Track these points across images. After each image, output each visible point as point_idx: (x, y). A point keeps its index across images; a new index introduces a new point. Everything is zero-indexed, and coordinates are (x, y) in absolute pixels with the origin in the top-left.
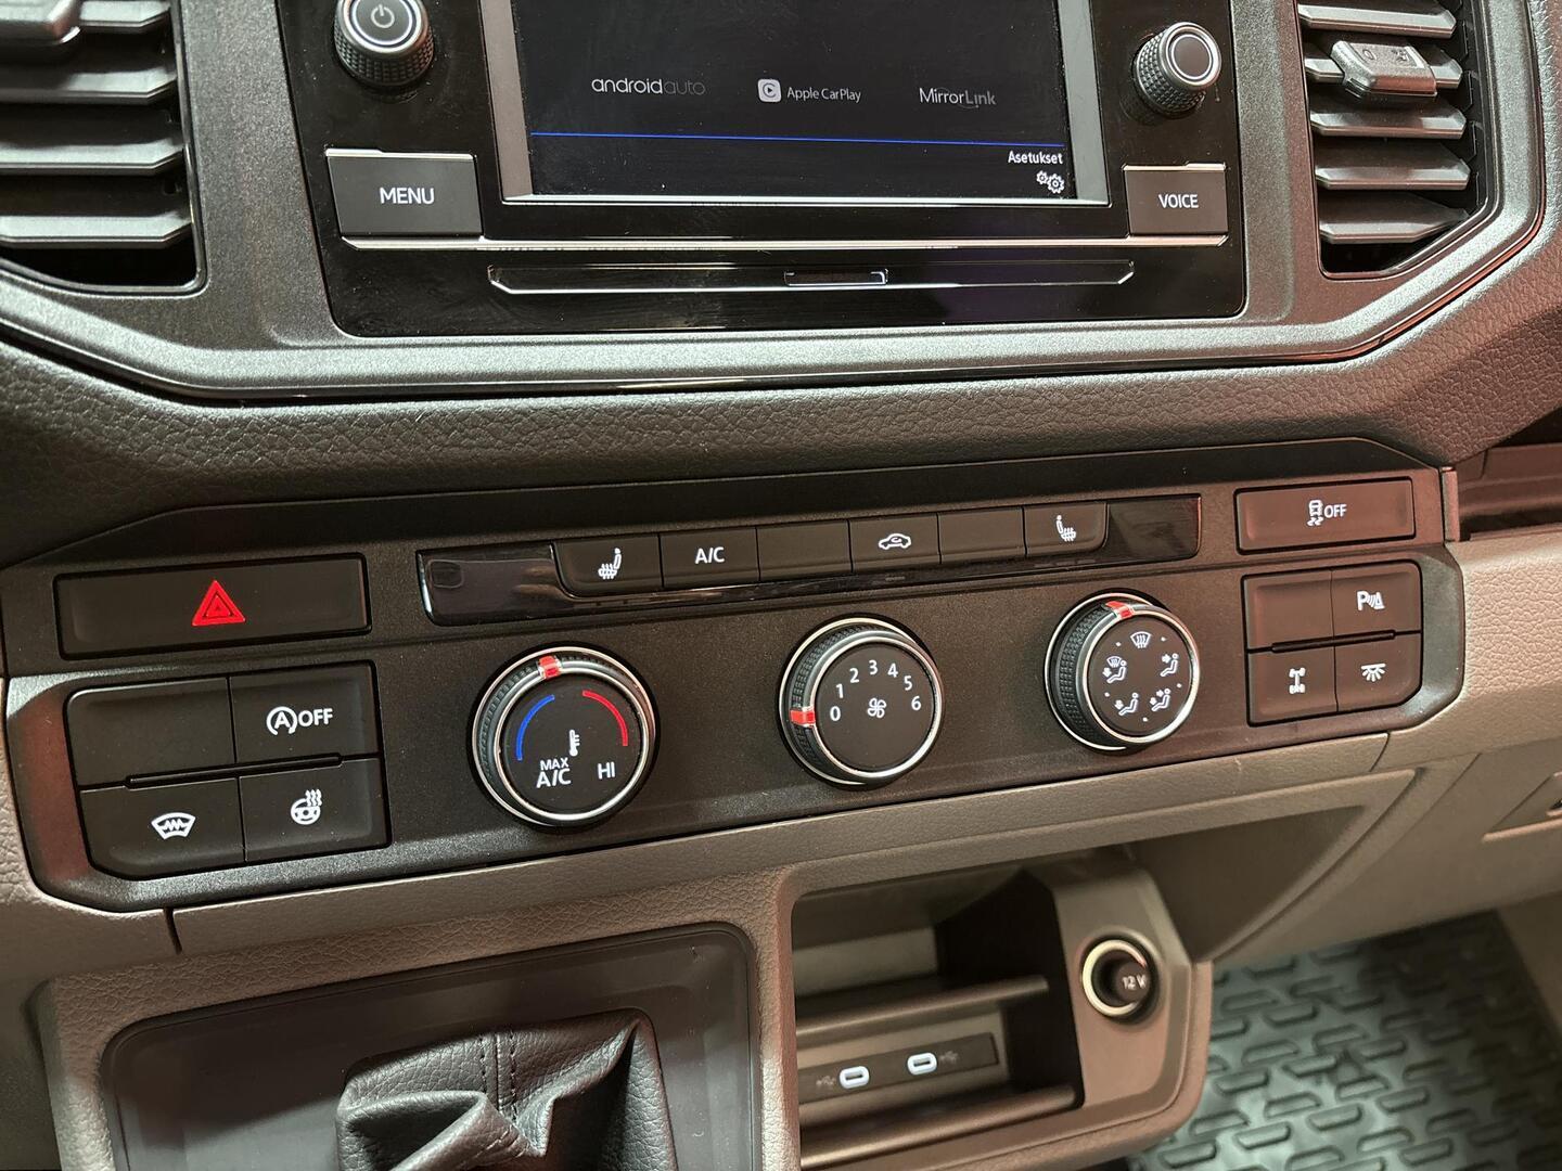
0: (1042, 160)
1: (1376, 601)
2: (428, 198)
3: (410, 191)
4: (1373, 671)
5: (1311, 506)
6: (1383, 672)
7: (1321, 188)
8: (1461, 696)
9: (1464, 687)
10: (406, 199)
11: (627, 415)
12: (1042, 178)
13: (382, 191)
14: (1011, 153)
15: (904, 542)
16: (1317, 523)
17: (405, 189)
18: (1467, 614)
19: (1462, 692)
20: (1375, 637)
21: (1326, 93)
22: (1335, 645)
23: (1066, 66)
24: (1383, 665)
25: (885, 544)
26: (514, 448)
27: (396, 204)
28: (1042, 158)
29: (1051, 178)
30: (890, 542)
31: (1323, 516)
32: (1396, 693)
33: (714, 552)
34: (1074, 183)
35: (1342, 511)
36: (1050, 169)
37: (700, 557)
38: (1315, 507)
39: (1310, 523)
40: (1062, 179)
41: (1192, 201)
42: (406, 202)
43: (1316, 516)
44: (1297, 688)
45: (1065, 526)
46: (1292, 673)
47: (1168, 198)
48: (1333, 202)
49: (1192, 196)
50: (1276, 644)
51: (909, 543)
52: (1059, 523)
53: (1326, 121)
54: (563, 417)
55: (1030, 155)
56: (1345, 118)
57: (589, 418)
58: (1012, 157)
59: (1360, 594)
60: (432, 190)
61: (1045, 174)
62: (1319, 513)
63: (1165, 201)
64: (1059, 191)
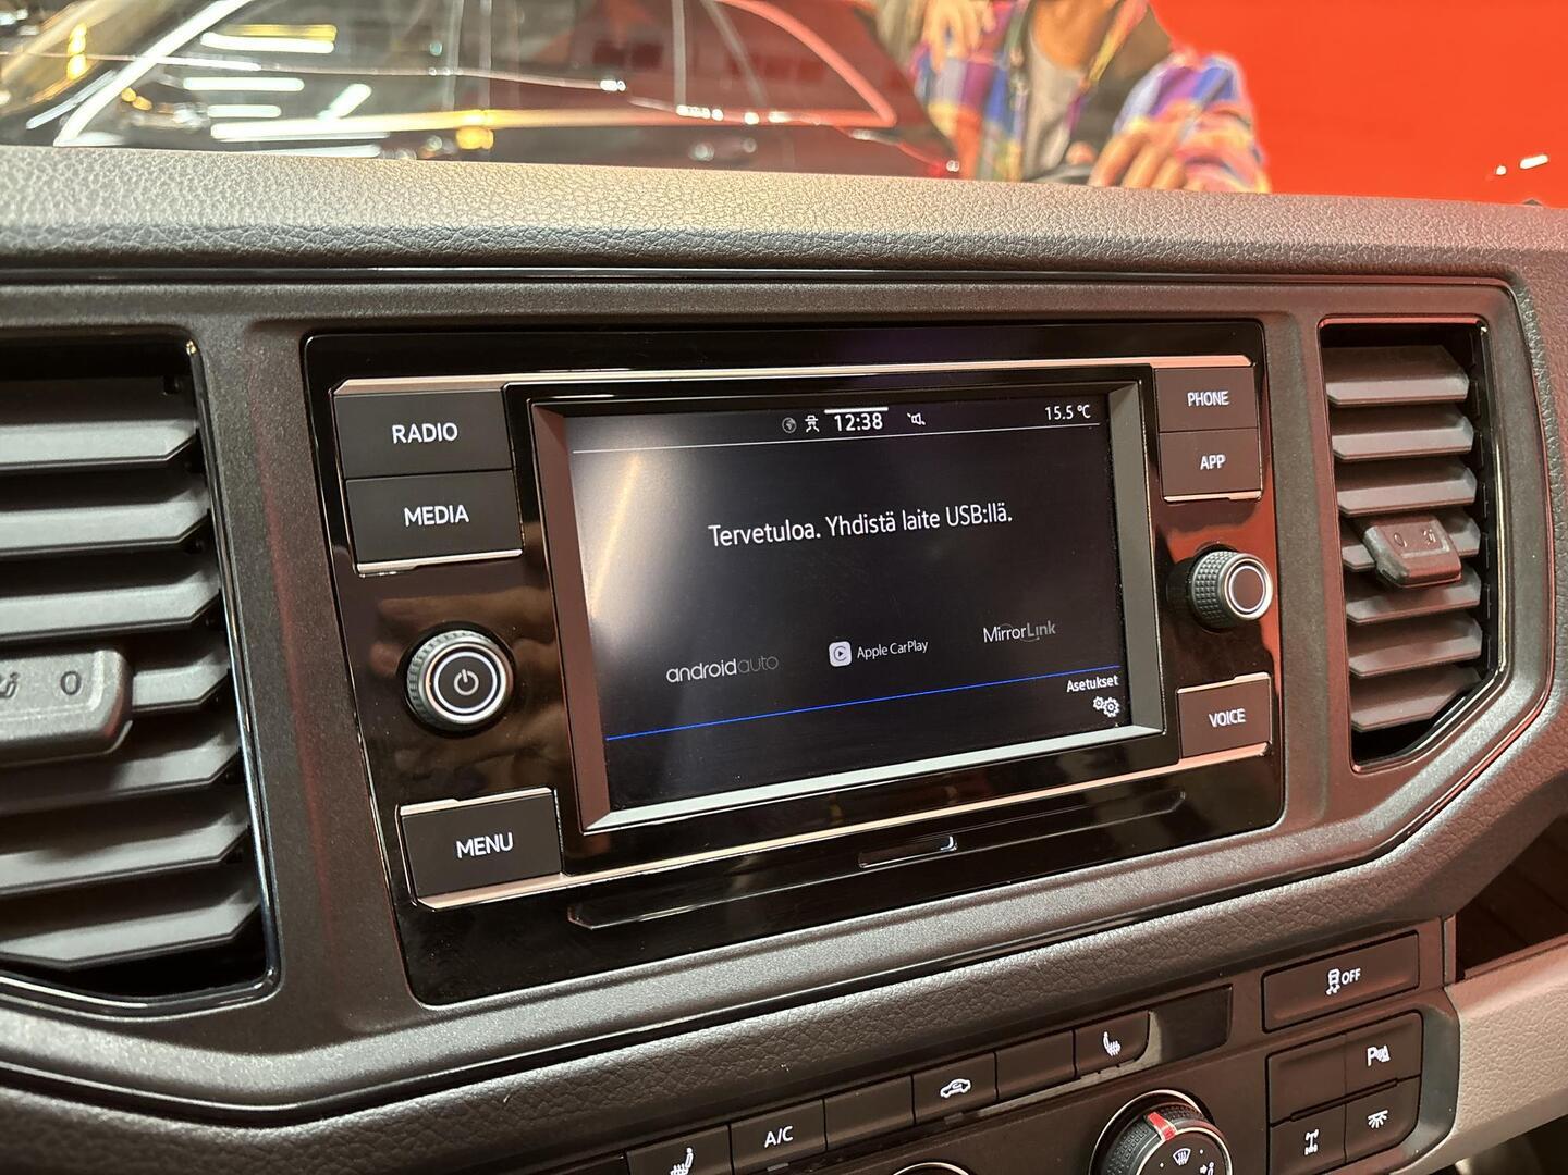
0: (1099, 685)
1: (1383, 1055)
2: (506, 844)
3: (488, 839)
4: (1377, 1119)
5: (1330, 977)
6: (1385, 1118)
7: (1353, 677)
8: (1451, 1134)
9: (1455, 1125)
10: (484, 849)
11: (712, 1053)
12: (1099, 703)
13: (459, 844)
14: (1070, 682)
15: (964, 1086)
16: (1335, 991)
17: (482, 839)
18: (1461, 1059)
19: (1453, 1129)
20: (1381, 1087)
21: (1364, 582)
22: (1345, 1103)
23: (1124, 586)
24: (1386, 1112)
25: (946, 1092)
26: (601, 1107)
27: (475, 856)
28: (1099, 683)
29: (1107, 702)
30: (951, 1089)
31: (1341, 983)
32: (1395, 1134)
33: (782, 1133)
34: (1129, 706)
35: (1358, 975)
36: (1104, 693)
37: (770, 1139)
38: (1334, 976)
39: (1329, 992)
40: (1117, 714)
41: (1239, 716)
42: (484, 853)
43: (1334, 986)
44: (1312, 1149)
45: (1110, 1041)
46: (1308, 1136)
47: (1218, 716)
48: (1364, 689)
49: (1239, 710)
50: (1293, 1114)
51: (969, 1087)
52: (1106, 1039)
53: (1361, 612)
54: (650, 1068)
55: (1087, 681)
56: (1376, 607)
57: (675, 1063)
58: (1071, 687)
59: (1369, 1050)
60: (510, 835)
61: (1101, 699)
62: (1336, 981)
63: (1215, 720)
64: (1114, 715)
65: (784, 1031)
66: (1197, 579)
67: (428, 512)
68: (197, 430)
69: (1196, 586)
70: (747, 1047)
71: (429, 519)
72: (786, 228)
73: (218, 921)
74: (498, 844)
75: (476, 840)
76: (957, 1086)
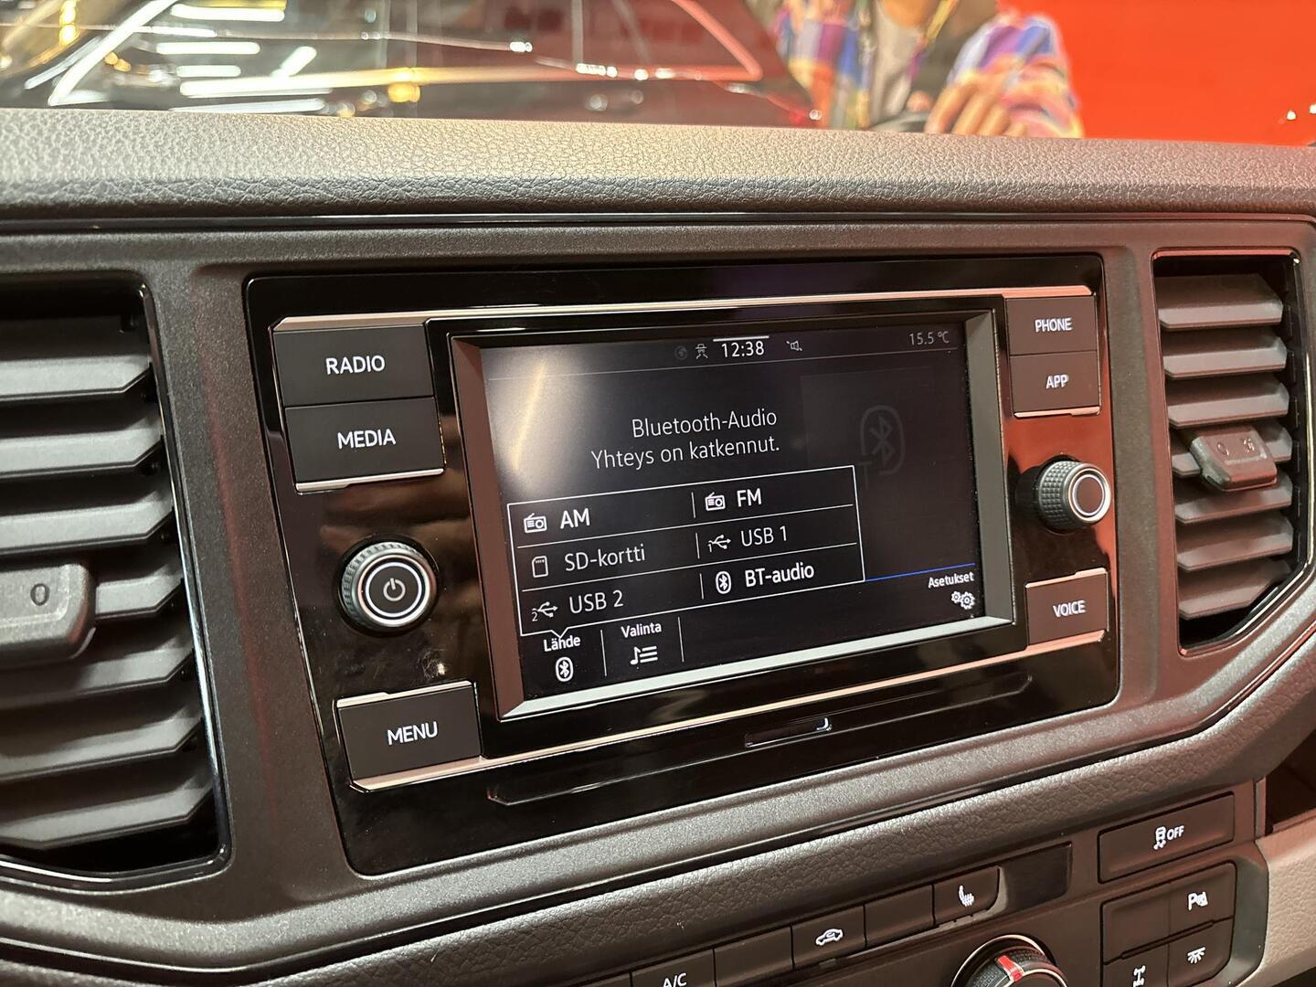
0: (957, 581)
1: (1201, 900)
2: (431, 732)
3: (415, 728)
4: (1195, 955)
5: (1157, 834)
6: (1203, 954)
7: (1181, 572)
8: (1260, 967)
9: (1263, 960)
10: (412, 736)
11: (616, 914)
12: (957, 597)
13: (390, 733)
14: (931, 579)
15: (837, 935)
16: (1161, 846)
17: (410, 727)
18: (1270, 903)
19: (1261, 964)
20: (1200, 927)
21: (1191, 486)
22: (1168, 943)
23: (979, 492)
24: (1203, 949)
25: (821, 941)
26: (517, 964)
27: (404, 743)
28: (957, 579)
29: (963, 596)
30: (826, 938)
31: (1166, 839)
32: (1211, 968)
33: (678, 979)
34: (983, 600)
35: (1181, 831)
36: (961, 588)
37: (666, 985)
38: (1161, 833)
39: (1156, 847)
40: (973, 606)
41: (1080, 607)
42: (412, 739)
43: (1161, 841)
44: (1139, 982)
45: (965, 894)
46: (1137, 972)
47: (1061, 607)
48: (1190, 580)
49: (1079, 602)
50: (1124, 953)
51: (841, 936)
52: (961, 892)
53: (1189, 513)
54: (561, 928)
55: (946, 578)
56: (1200, 508)
57: (583, 924)
58: (933, 583)
59: (1190, 896)
60: (435, 723)
61: (958, 593)
62: (1163, 837)
63: (1059, 611)
64: (970, 607)
65: (679, 894)
66: (1044, 487)
67: (359, 436)
68: (150, 364)
69: (1043, 492)
70: (647, 908)
71: (359, 442)
72: (677, 176)
73: (175, 805)
74: (424, 732)
75: (405, 729)
76: (831, 935)
